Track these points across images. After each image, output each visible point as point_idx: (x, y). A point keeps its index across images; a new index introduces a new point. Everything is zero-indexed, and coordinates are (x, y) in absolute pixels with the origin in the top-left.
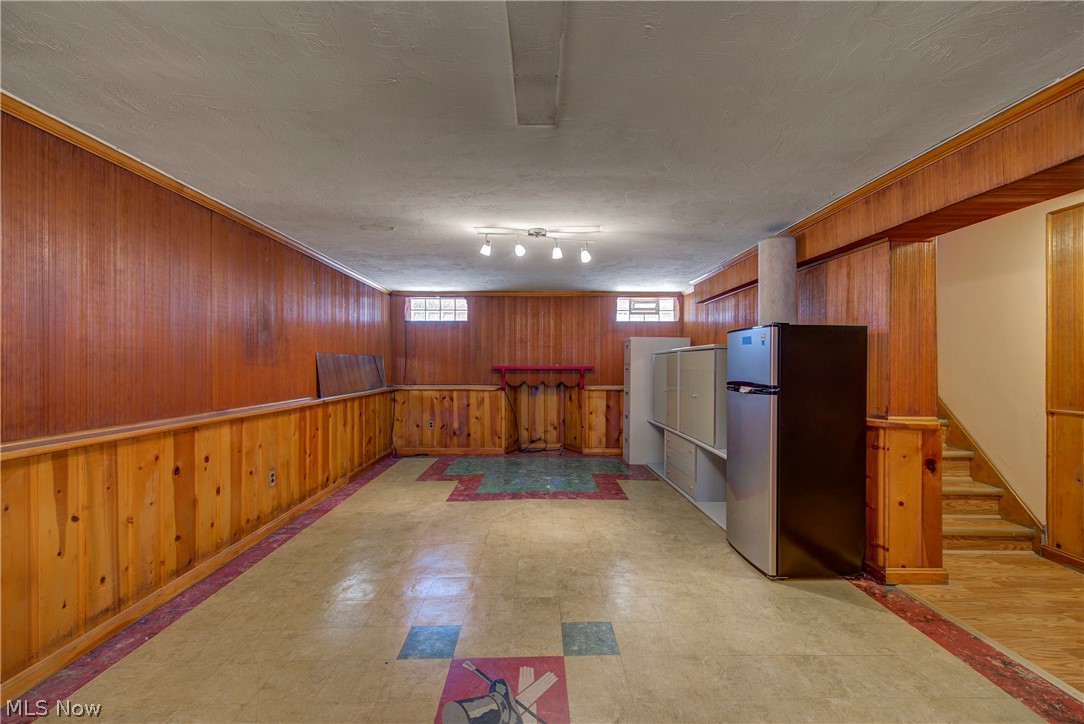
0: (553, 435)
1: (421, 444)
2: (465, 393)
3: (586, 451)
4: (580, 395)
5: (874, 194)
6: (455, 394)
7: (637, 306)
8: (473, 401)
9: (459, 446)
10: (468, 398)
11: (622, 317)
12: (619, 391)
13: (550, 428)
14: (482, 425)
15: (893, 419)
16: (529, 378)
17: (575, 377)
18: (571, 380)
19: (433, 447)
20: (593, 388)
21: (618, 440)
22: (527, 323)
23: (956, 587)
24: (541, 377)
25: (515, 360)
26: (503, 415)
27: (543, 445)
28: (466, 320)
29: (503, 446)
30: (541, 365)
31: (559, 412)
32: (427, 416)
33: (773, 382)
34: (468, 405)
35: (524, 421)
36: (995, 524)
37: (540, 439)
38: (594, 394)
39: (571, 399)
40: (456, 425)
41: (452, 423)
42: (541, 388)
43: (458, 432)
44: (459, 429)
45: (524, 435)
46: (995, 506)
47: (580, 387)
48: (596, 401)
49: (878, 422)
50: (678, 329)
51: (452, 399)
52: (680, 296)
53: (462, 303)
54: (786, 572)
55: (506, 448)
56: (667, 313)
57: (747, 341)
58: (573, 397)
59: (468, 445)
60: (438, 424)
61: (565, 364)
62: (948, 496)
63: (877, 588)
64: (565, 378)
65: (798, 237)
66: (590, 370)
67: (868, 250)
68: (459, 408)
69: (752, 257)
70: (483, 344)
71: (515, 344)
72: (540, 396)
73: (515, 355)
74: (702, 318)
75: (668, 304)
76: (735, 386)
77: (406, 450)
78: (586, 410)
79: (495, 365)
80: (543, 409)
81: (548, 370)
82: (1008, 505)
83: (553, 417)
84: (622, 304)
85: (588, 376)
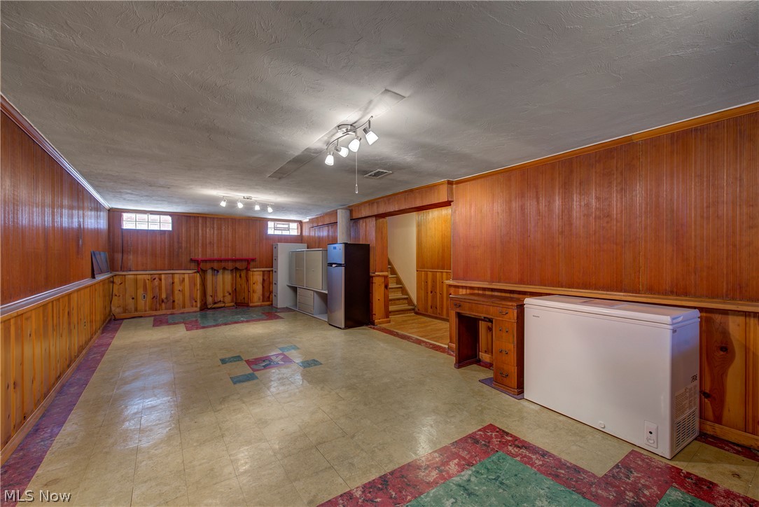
0: (228, 298)
1: (136, 310)
2: (170, 275)
3: (251, 305)
4: (247, 274)
5: (371, 203)
6: (163, 276)
7: (278, 226)
8: (177, 280)
9: (166, 309)
10: (173, 278)
11: (270, 232)
12: (269, 271)
13: (227, 294)
14: (184, 295)
15: (376, 273)
16: (216, 265)
17: (245, 264)
18: (241, 266)
19: (146, 311)
20: (255, 270)
21: (269, 297)
22: (214, 233)
23: (392, 323)
24: (223, 264)
25: (206, 254)
26: (198, 288)
27: (223, 305)
28: (170, 229)
29: (199, 306)
30: (223, 257)
31: (232, 284)
32: (141, 292)
33: (343, 263)
34: (173, 283)
35: (209, 291)
36: (406, 307)
37: (220, 301)
38: (256, 273)
39: (240, 276)
40: (164, 296)
41: (160, 294)
42: (221, 271)
43: (165, 300)
44: (166, 298)
45: (210, 300)
46: (406, 301)
47: (247, 269)
48: (257, 277)
49: (373, 275)
50: (299, 239)
51: (160, 280)
52: (301, 223)
53: (169, 219)
54: (347, 326)
55: (201, 307)
56: (294, 230)
57: (335, 248)
58: (242, 275)
59: (173, 308)
60: (149, 296)
61: (238, 257)
62: (391, 300)
63: (372, 326)
64: (238, 265)
65: (351, 210)
66: (253, 260)
67: (370, 219)
68: (166, 284)
69: (335, 213)
70: (184, 245)
71: (206, 245)
72: (220, 276)
73: (206, 251)
74: (312, 234)
75: (294, 226)
76: (331, 265)
77: (123, 315)
78: (251, 282)
79: (193, 257)
80: (222, 283)
81: (227, 260)
82: (409, 300)
83: (229, 288)
84: (271, 224)
85: (252, 263)
